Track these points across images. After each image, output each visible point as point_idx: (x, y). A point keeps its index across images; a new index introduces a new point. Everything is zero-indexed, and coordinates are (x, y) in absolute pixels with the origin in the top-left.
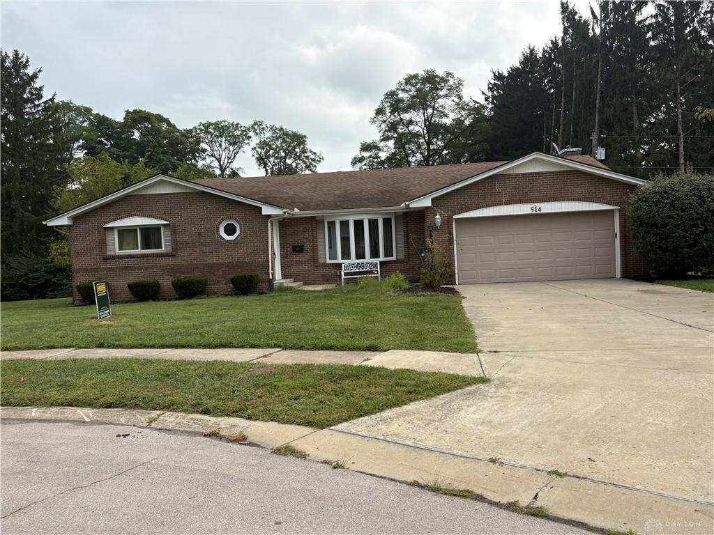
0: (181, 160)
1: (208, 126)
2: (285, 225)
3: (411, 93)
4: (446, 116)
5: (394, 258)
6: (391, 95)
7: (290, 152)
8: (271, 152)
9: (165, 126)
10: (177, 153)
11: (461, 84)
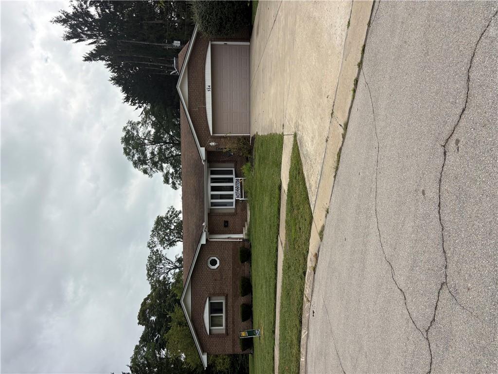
0: (170, 292)
1: (150, 275)
2: (212, 231)
3: (135, 152)
4: (149, 132)
5: (233, 169)
6: (136, 164)
7: (167, 226)
8: (166, 238)
9: (149, 301)
10: (165, 294)
11: (131, 122)
